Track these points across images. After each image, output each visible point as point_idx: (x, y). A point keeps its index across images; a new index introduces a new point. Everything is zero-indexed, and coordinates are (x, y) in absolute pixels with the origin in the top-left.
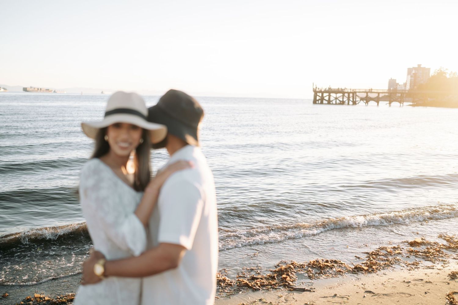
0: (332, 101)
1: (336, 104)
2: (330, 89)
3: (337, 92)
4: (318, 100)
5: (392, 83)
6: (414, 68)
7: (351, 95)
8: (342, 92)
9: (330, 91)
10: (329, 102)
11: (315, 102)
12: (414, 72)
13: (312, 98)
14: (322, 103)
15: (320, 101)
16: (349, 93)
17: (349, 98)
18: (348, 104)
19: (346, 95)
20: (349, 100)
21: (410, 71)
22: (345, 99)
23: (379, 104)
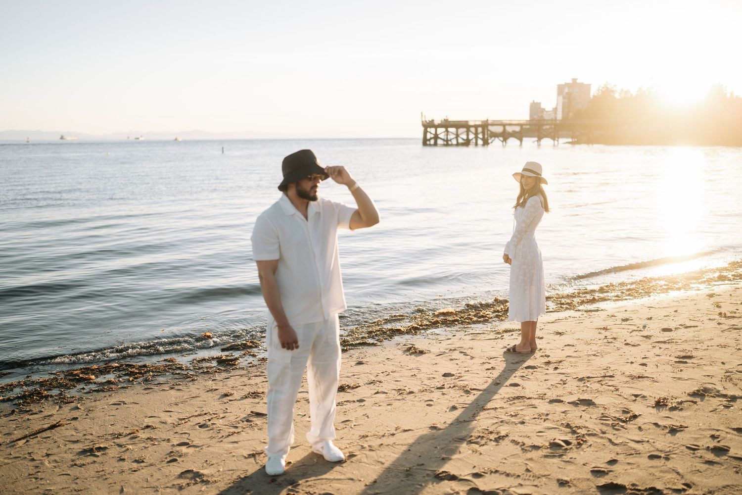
0: (451, 140)
1: (458, 144)
2: (446, 121)
3: (458, 125)
4: (429, 140)
5: (535, 108)
6: (567, 85)
7: (480, 130)
8: (465, 125)
9: (446, 125)
10: (447, 143)
11: (425, 142)
12: (566, 90)
13: (421, 136)
14: (436, 144)
15: (432, 142)
16: (476, 127)
17: (476, 134)
18: (476, 144)
19: (473, 130)
20: (476, 138)
21: (561, 89)
22: (471, 136)
23: (523, 142)
